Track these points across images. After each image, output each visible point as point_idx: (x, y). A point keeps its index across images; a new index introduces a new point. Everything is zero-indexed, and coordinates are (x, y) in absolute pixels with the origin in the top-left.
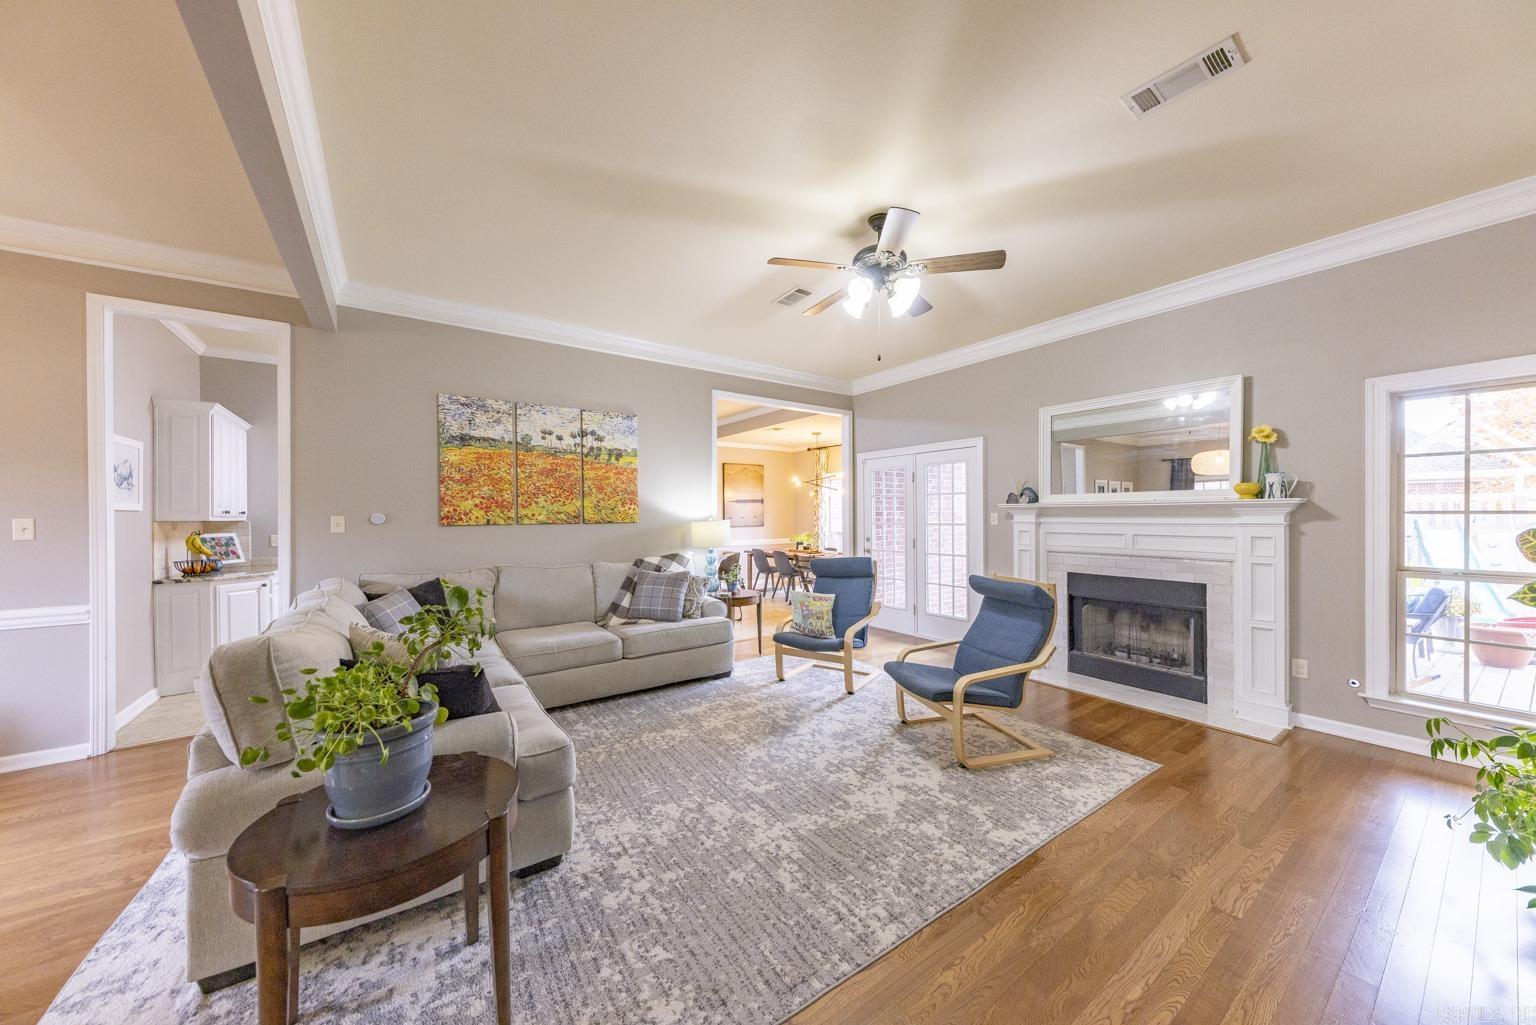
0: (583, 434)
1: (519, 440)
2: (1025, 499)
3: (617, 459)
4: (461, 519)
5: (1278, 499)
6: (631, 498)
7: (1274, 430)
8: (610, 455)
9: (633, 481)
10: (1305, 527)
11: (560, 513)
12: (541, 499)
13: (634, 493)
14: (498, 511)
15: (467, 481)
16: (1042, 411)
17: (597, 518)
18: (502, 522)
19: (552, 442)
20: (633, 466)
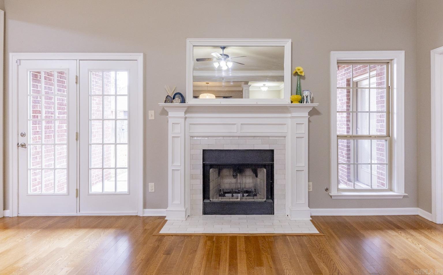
5: (308, 104)
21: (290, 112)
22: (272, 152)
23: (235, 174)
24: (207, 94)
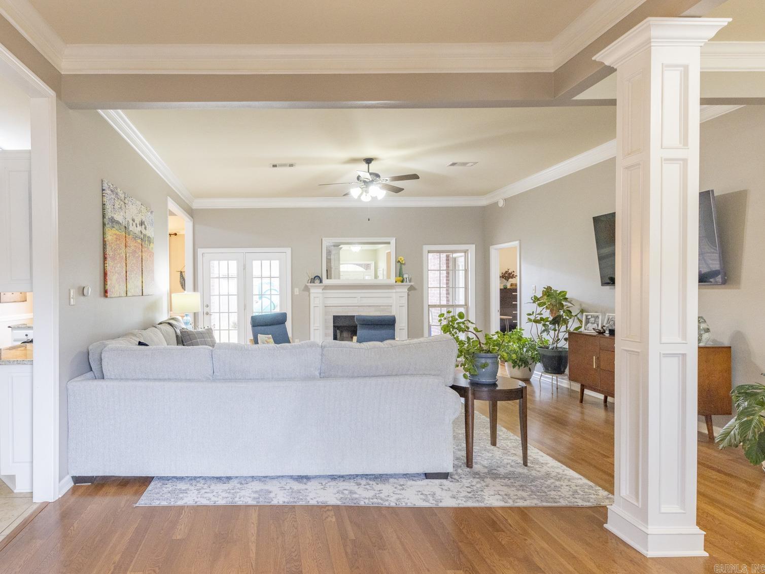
2: (317, 281)
5: (407, 283)
7: (404, 259)
10: (412, 294)
16: (324, 239)
21: (395, 289)
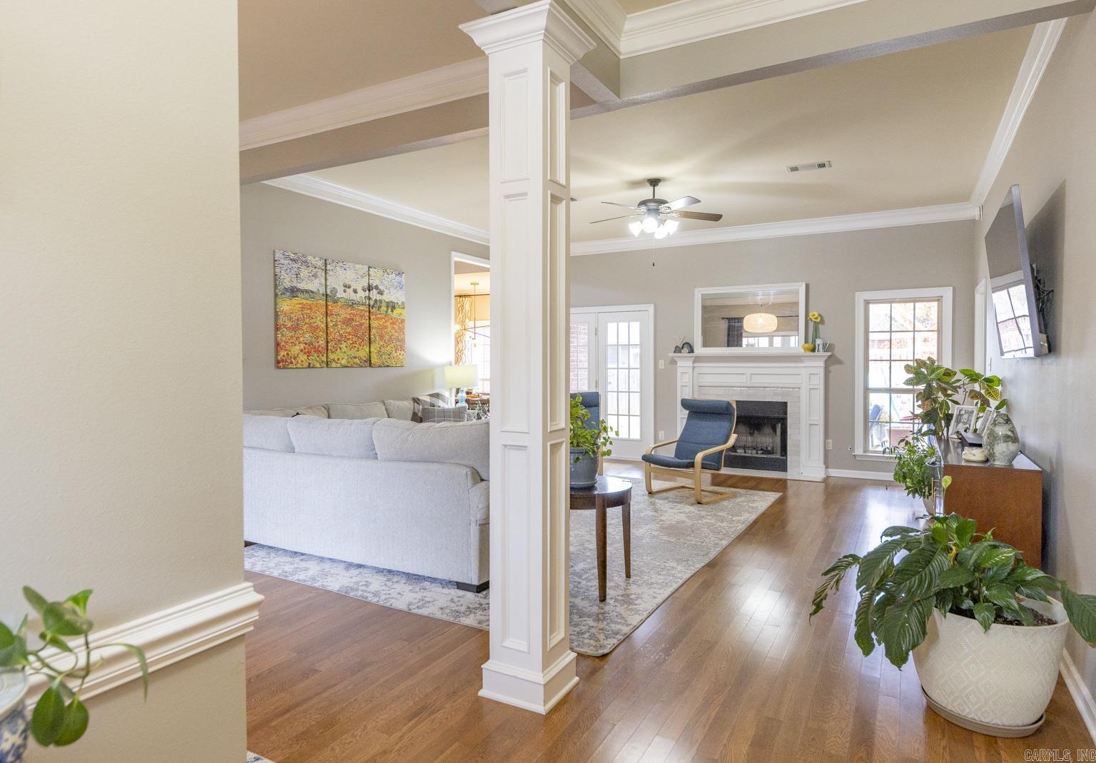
0: (370, 288)
1: (329, 293)
2: (686, 350)
3: (392, 311)
4: (292, 363)
5: (821, 353)
6: (400, 345)
7: (820, 315)
8: (388, 307)
9: (402, 330)
10: (832, 368)
11: (355, 358)
12: (343, 346)
13: (403, 341)
14: (316, 355)
15: (295, 328)
16: (696, 290)
17: (380, 362)
18: (318, 366)
19: (350, 294)
20: (402, 317)
21: (802, 362)
22: (785, 404)
23: (752, 431)
24: (759, 314)
